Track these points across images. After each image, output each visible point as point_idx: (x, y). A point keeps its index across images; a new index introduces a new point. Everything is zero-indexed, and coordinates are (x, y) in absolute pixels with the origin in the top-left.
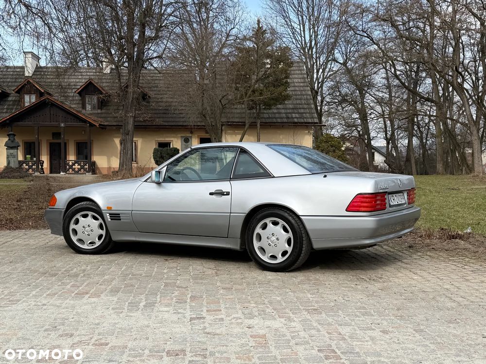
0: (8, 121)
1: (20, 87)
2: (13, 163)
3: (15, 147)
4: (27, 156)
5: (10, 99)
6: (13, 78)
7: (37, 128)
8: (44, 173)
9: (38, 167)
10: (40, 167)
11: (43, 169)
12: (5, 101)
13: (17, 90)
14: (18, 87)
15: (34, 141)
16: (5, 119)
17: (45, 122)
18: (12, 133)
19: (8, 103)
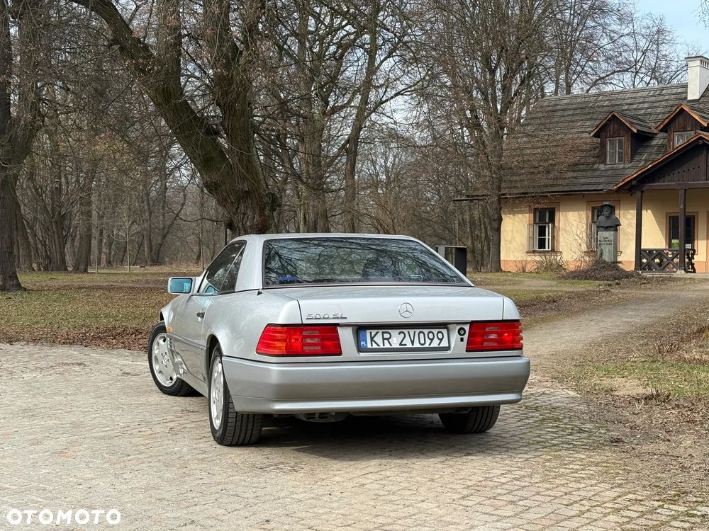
0: (634, 183)
1: (666, 121)
2: (607, 254)
3: (612, 227)
4: (674, 241)
5: (654, 142)
6: (666, 106)
7: (682, 192)
8: (694, 272)
9: (682, 260)
10: (687, 260)
11: (693, 265)
12: (647, 147)
13: (662, 126)
14: (663, 122)
15: (677, 215)
16: (630, 178)
17: (698, 180)
18: (608, 203)
19: (649, 150)
